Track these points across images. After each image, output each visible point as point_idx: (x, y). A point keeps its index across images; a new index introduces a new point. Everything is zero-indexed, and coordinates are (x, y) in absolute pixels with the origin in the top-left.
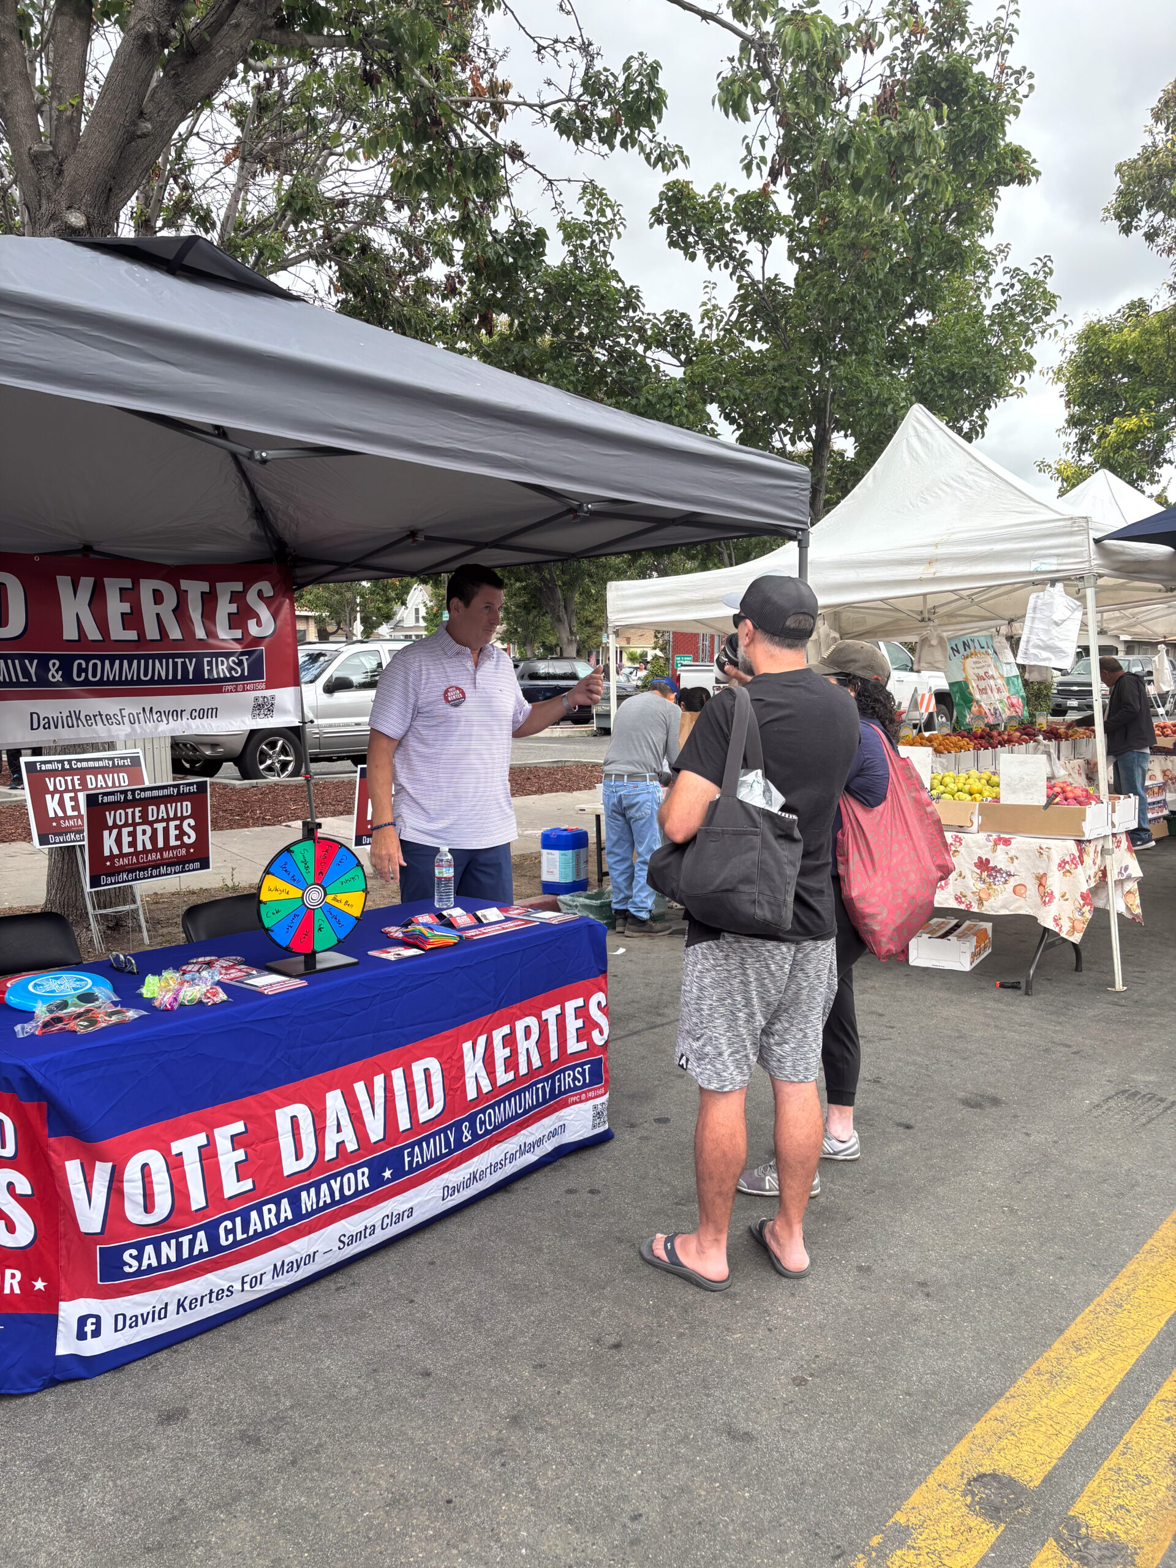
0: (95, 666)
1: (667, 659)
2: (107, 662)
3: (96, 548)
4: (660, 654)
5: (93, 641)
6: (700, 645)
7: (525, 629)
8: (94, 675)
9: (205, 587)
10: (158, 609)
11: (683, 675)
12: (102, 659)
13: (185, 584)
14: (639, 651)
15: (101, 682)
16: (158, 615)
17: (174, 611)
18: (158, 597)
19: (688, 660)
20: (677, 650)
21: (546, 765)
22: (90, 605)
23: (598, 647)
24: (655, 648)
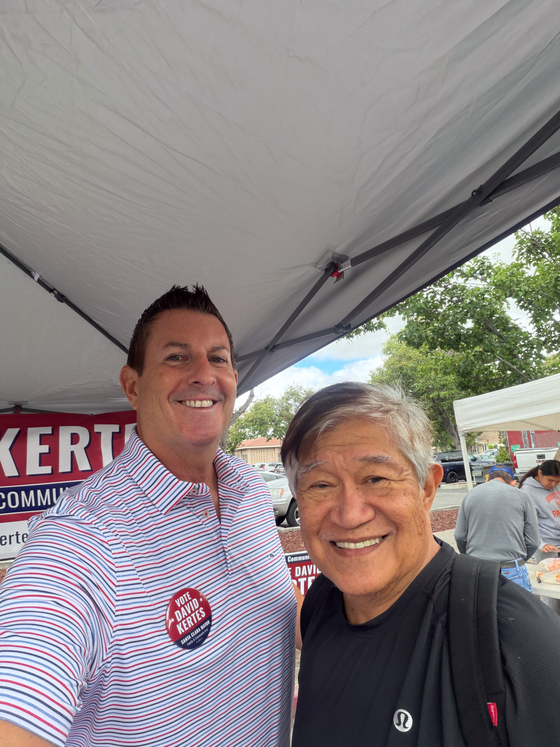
0: (13, 496)
1: (507, 448)
2: (23, 493)
3: (24, 406)
4: (503, 445)
5: (9, 477)
6: (523, 439)
7: (441, 440)
8: (13, 503)
9: (116, 428)
10: (74, 448)
11: (517, 456)
12: (19, 491)
13: (97, 428)
14: (493, 445)
15: (20, 509)
16: (72, 453)
17: (85, 449)
18: (75, 439)
19: (518, 447)
20: (511, 443)
21: (448, 510)
22: (11, 449)
23: (475, 444)
24: (500, 443)
